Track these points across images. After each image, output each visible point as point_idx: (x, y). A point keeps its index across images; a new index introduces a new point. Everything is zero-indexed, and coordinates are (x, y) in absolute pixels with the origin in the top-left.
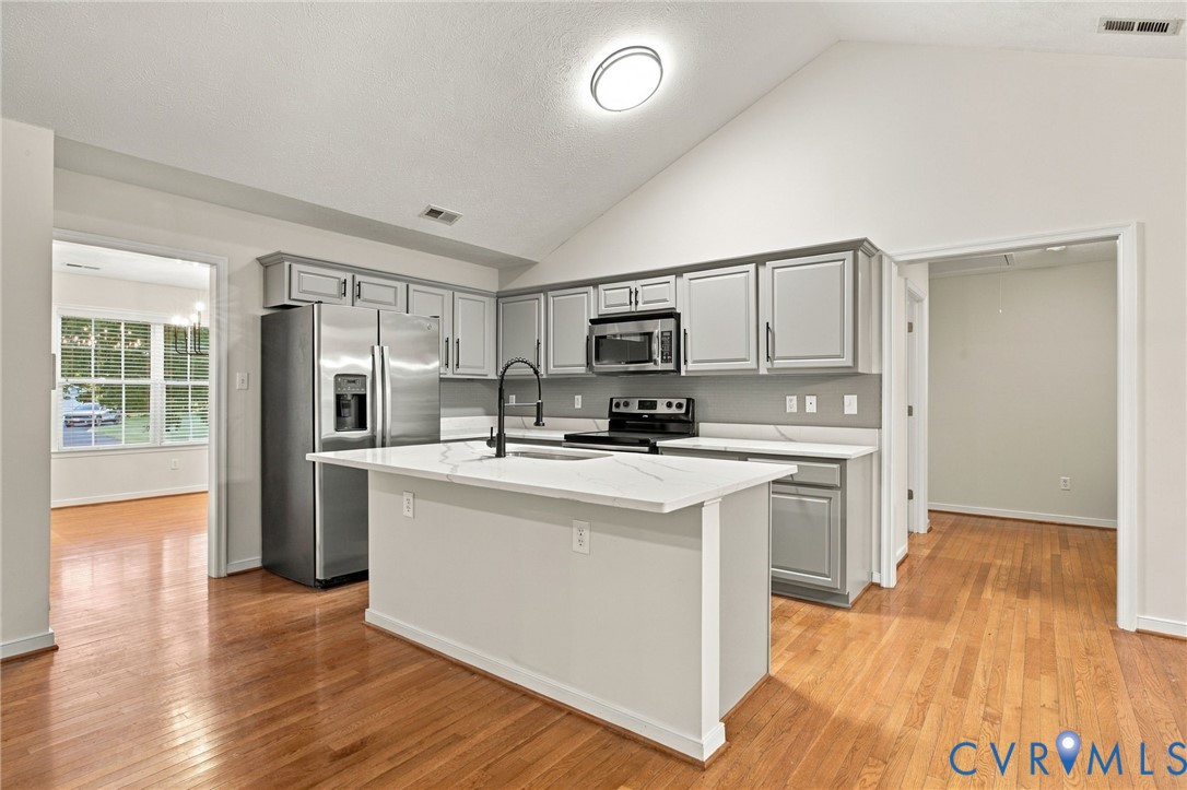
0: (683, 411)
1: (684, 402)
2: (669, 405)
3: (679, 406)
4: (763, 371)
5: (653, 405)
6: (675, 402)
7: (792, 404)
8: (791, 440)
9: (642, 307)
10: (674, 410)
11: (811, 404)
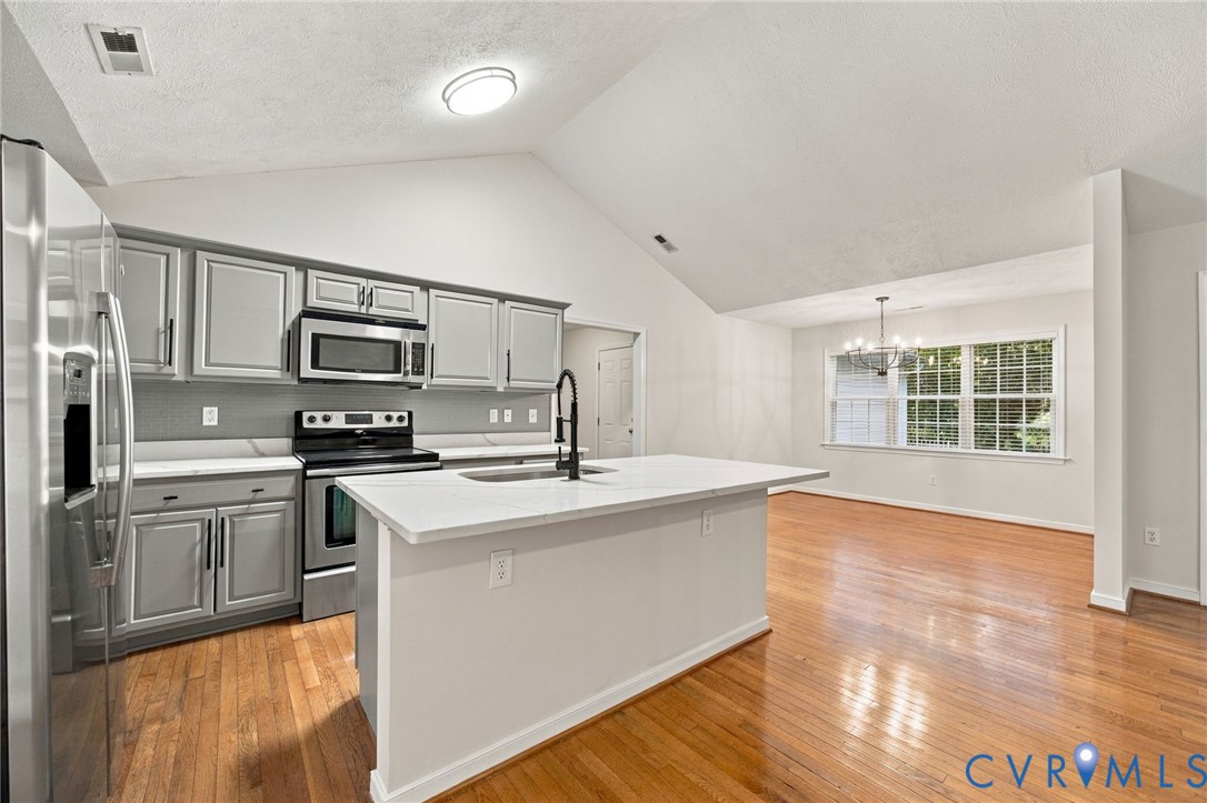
0: (405, 424)
1: (405, 414)
2: (389, 418)
3: (401, 419)
4: (500, 389)
5: (369, 419)
6: (395, 415)
7: (494, 416)
8: (495, 445)
9: (374, 311)
10: (394, 424)
11: (508, 416)
